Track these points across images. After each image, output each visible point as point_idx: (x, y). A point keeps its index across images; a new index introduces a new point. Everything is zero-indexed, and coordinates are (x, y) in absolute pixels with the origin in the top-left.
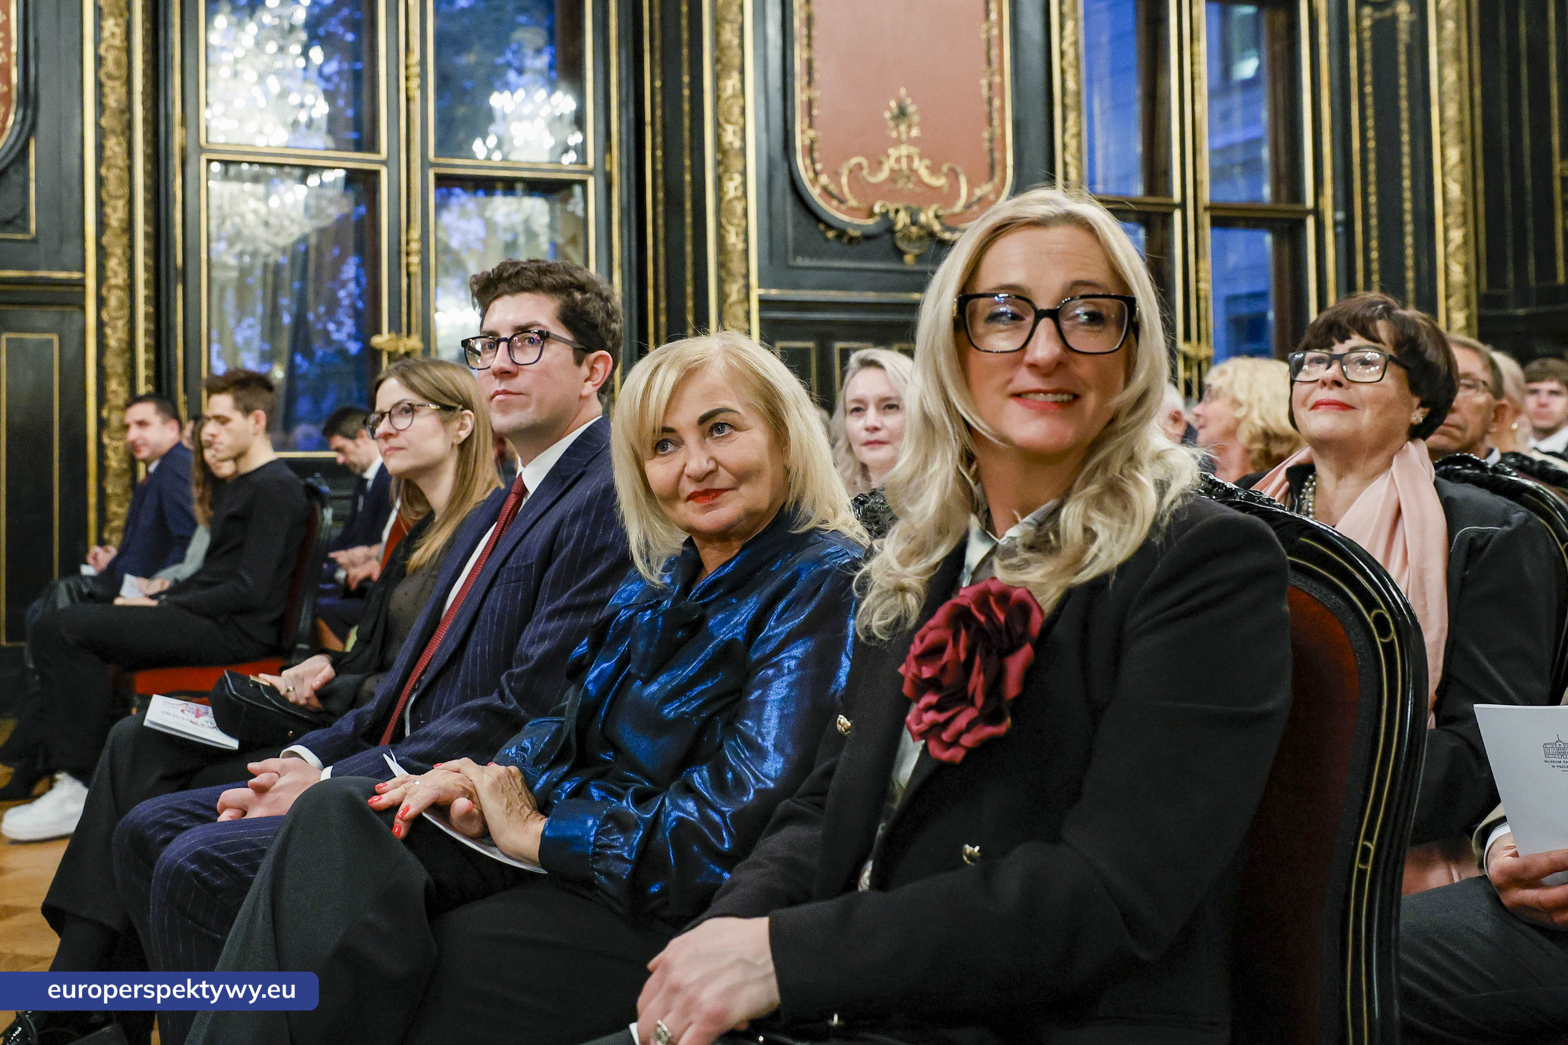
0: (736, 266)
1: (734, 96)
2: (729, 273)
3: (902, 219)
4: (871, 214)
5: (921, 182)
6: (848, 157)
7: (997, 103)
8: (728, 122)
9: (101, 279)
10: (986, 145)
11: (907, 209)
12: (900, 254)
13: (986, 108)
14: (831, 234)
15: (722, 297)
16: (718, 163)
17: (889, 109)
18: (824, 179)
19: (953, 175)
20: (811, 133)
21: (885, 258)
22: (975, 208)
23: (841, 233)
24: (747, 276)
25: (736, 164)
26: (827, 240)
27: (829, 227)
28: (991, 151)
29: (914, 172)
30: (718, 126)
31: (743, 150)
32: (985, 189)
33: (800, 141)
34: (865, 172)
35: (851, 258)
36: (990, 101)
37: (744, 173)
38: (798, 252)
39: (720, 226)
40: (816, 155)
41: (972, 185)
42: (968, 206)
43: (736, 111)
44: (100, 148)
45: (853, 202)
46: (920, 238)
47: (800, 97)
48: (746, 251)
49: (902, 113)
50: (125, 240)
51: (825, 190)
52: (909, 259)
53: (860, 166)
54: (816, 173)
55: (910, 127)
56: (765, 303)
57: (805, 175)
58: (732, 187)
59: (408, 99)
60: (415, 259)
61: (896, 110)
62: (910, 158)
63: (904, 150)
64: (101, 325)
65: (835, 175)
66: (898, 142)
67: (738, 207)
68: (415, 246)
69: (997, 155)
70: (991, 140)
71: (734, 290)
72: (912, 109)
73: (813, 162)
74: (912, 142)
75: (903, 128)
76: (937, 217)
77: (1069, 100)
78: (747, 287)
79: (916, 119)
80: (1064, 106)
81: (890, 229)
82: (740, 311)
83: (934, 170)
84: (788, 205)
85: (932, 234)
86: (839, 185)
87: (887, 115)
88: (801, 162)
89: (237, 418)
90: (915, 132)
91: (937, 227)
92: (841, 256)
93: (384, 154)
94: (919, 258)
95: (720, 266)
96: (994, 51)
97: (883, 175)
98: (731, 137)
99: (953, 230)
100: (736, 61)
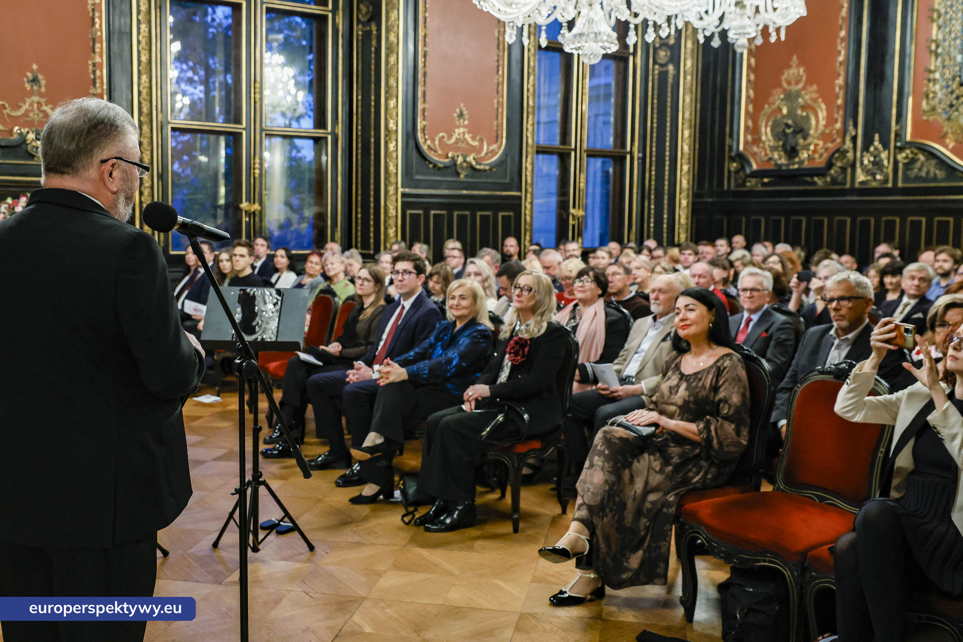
0: (393, 179)
1: (394, 108)
2: (390, 182)
3: (460, 160)
4: (447, 157)
5: (468, 144)
6: (438, 133)
7: (500, 110)
8: (391, 118)
10: (495, 128)
11: (462, 155)
12: (458, 174)
13: (495, 112)
14: (431, 166)
15: (386, 192)
16: (386, 136)
17: (456, 112)
18: (429, 142)
19: (481, 141)
20: (424, 123)
21: (452, 176)
22: (490, 155)
23: (435, 166)
24: (397, 184)
25: (393, 137)
26: (429, 168)
27: (430, 163)
28: (497, 130)
29: (465, 139)
30: (386, 119)
31: (397, 131)
32: (494, 147)
33: (419, 126)
34: (446, 139)
35: (439, 176)
36: (497, 109)
37: (397, 141)
38: (417, 173)
39: (386, 162)
40: (426, 132)
41: (489, 144)
42: (486, 154)
43: (394, 114)
45: (440, 152)
46: (467, 168)
47: (420, 106)
48: (397, 173)
49: (461, 115)
51: (429, 147)
52: (462, 176)
53: (443, 137)
54: (426, 140)
55: (464, 120)
56: (404, 195)
57: (421, 140)
58: (392, 146)
59: (255, 102)
60: (257, 171)
61: (459, 113)
62: (464, 133)
63: (462, 130)
65: (433, 141)
66: (459, 127)
67: (394, 155)
68: (257, 166)
69: (500, 132)
70: (497, 126)
71: (391, 189)
72: (465, 112)
73: (424, 135)
74: (465, 126)
75: (462, 121)
76: (474, 159)
77: (530, 110)
78: (397, 188)
79: (467, 116)
80: (528, 112)
81: (455, 164)
82: (394, 198)
83: (474, 138)
84: (414, 154)
85: (472, 165)
86: (435, 145)
87: (455, 115)
88: (420, 135)
90: (466, 122)
91: (474, 163)
92: (434, 175)
93: (244, 125)
94: (466, 176)
95: (386, 179)
96: (500, 88)
97: (453, 140)
98: (392, 125)
99: (480, 164)
100: (395, 93)
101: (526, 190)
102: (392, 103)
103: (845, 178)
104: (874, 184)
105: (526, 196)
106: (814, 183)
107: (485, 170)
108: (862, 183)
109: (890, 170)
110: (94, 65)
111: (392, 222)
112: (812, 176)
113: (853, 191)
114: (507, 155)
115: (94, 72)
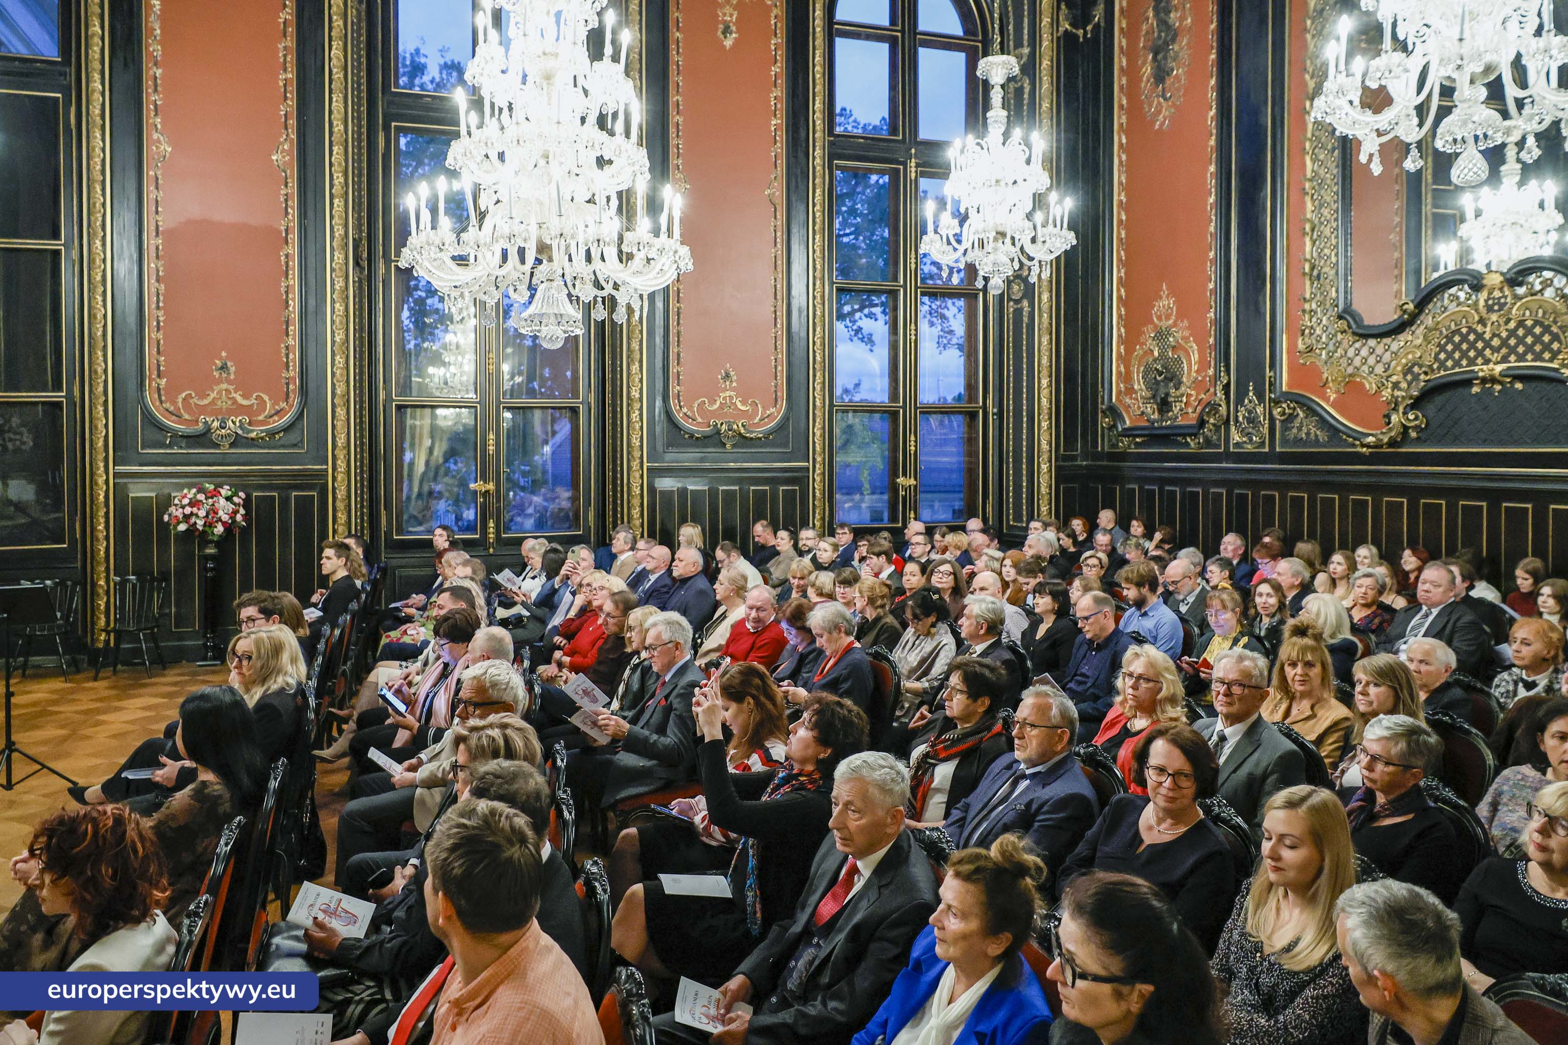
0: (637, 454)
1: (635, 373)
2: (633, 457)
3: (725, 428)
4: (708, 426)
5: (736, 408)
6: (697, 399)
7: (779, 368)
8: (634, 386)
9: (334, 469)
10: (773, 389)
11: (728, 422)
12: (724, 445)
13: (775, 369)
14: (686, 436)
15: (629, 468)
16: (629, 405)
17: (720, 373)
18: (685, 410)
19: (754, 404)
20: (679, 387)
21: (715, 446)
22: (765, 420)
23: (692, 436)
24: (642, 458)
25: (637, 406)
26: (683, 439)
27: (686, 433)
28: (775, 394)
29: (733, 404)
30: (629, 387)
31: (640, 399)
32: (772, 410)
33: (672, 391)
34: (707, 405)
35: (697, 447)
36: (776, 367)
37: (641, 409)
38: (668, 446)
39: (629, 435)
40: (681, 398)
41: (765, 408)
42: (761, 419)
43: (637, 380)
44: (333, 412)
45: (700, 420)
46: (734, 436)
47: (673, 370)
48: (641, 446)
49: (727, 376)
50: (345, 452)
51: (685, 416)
52: (728, 446)
53: (704, 403)
54: (680, 407)
55: (731, 382)
56: (650, 471)
57: (674, 408)
58: (635, 416)
61: (724, 375)
62: (731, 397)
63: (728, 394)
64: (334, 488)
65: (690, 408)
66: (724, 390)
67: (638, 426)
69: (778, 394)
70: (775, 386)
71: (635, 464)
72: (732, 373)
73: (679, 402)
74: (732, 389)
75: (727, 383)
76: (743, 426)
77: (817, 366)
78: (642, 463)
79: (735, 378)
81: (718, 432)
82: (637, 475)
83: (744, 403)
84: (664, 425)
85: (740, 434)
86: (693, 412)
87: (720, 377)
88: (672, 402)
89: (335, 559)
90: (734, 384)
91: (743, 431)
92: (691, 446)
94: (734, 446)
95: (629, 453)
96: (779, 342)
97: (716, 407)
98: (635, 394)
99: (752, 432)
100: (638, 356)
101: (814, 459)
102: (635, 368)
103: (1219, 439)
104: (1249, 448)
105: (814, 467)
106: (1187, 445)
107: (760, 439)
108: (1237, 445)
109: (1266, 431)
110: (287, 348)
111: (636, 502)
112: (1184, 436)
113: (1228, 456)
114: (788, 419)
115: (287, 356)
